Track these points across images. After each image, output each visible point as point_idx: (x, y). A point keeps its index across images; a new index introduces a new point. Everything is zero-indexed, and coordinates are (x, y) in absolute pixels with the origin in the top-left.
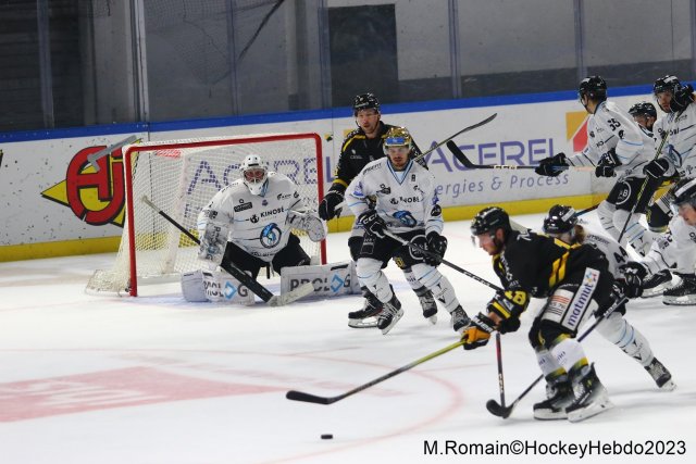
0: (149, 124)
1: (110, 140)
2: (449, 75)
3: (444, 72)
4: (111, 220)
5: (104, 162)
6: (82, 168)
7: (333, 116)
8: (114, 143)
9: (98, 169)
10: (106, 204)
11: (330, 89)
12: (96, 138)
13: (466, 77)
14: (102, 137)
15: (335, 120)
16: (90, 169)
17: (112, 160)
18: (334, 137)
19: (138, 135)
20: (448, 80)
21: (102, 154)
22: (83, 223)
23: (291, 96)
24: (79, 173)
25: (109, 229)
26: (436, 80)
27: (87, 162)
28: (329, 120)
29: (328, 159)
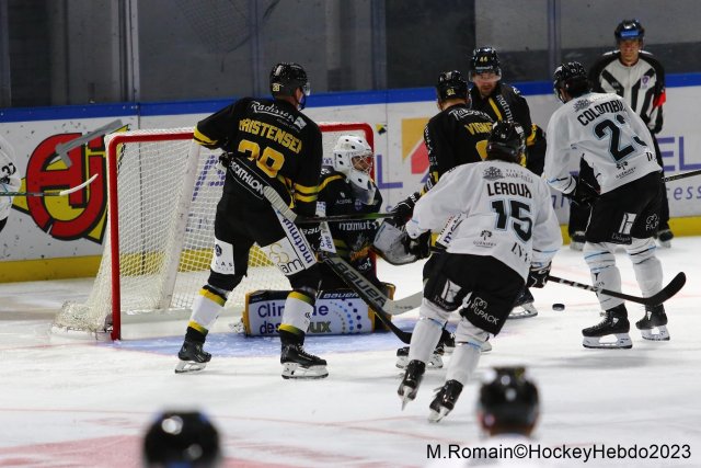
0: (139, 104)
1: (87, 126)
2: (544, 46)
3: (537, 43)
4: (85, 234)
5: (77, 155)
6: (48, 161)
7: (387, 100)
8: (92, 129)
9: (70, 164)
10: (79, 211)
11: (384, 63)
12: (67, 121)
13: (568, 51)
14: (76, 121)
15: (390, 105)
16: (59, 164)
17: (88, 152)
18: (389, 129)
19: (125, 120)
20: (543, 54)
21: (76, 144)
22: (47, 237)
23: (330, 72)
24: (44, 169)
25: (82, 246)
26: (528, 54)
27: (55, 155)
28: (382, 106)
29: (380, 157)
